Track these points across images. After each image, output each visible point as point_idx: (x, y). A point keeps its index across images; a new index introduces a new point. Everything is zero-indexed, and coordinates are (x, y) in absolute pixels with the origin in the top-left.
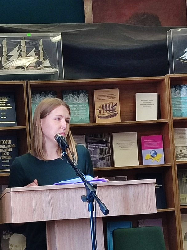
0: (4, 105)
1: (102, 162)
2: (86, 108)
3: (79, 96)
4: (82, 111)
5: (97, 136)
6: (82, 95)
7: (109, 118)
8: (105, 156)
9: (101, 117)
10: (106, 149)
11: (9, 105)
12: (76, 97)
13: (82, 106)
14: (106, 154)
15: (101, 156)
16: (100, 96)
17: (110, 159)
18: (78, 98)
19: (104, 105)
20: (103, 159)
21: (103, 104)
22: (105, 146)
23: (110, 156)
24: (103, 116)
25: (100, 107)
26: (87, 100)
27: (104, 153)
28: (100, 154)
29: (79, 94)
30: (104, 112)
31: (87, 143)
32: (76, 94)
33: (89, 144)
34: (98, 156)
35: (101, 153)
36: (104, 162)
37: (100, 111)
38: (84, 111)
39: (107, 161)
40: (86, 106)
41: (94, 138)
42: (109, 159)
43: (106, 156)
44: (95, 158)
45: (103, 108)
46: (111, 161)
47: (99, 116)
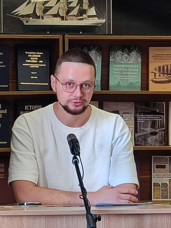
0: (36, 61)
1: (154, 137)
2: (138, 70)
3: (130, 54)
4: (133, 73)
5: (149, 106)
6: (134, 53)
7: (166, 83)
8: (157, 131)
9: (156, 82)
10: (160, 121)
11: (42, 62)
12: (126, 55)
13: (133, 67)
14: (159, 128)
15: (153, 130)
16: (156, 55)
17: (164, 135)
18: (128, 56)
19: (161, 67)
20: (154, 134)
21: (160, 65)
22: (158, 119)
23: (164, 130)
24: (158, 80)
25: (155, 69)
26: (140, 60)
27: (157, 126)
28: (151, 127)
29: (130, 51)
30: (160, 76)
31: (136, 113)
32: (127, 52)
33: (139, 115)
34: (149, 130)
35: (153, 126)
36: (156, 137)
37: (155, 74)
38: (135, 73)
39: (160, 136)
40: (137, 66)
41: (146, 107)
42: (162, 134)
43: (160, 131)
44: (145, 131)
45: (159, 71)
46: (164, 136)
47: (154, 80)
